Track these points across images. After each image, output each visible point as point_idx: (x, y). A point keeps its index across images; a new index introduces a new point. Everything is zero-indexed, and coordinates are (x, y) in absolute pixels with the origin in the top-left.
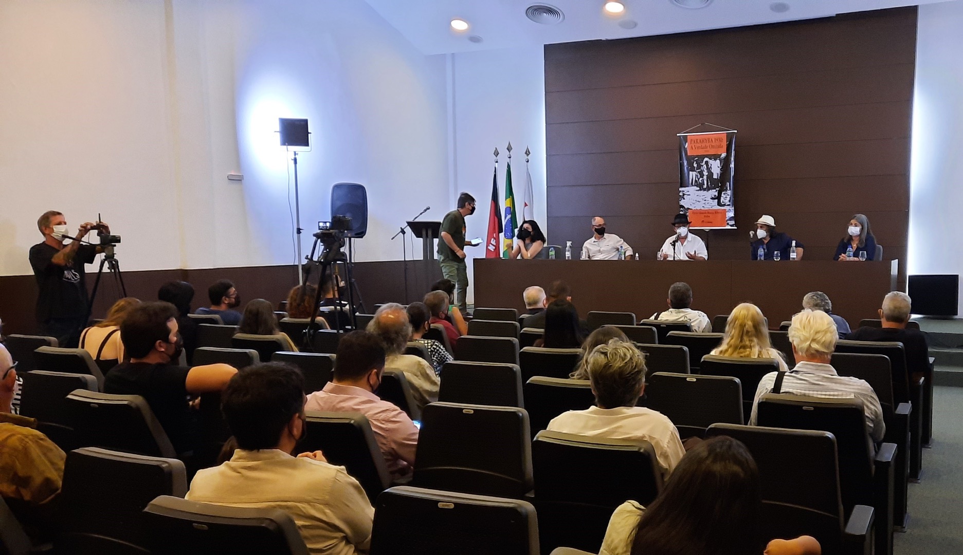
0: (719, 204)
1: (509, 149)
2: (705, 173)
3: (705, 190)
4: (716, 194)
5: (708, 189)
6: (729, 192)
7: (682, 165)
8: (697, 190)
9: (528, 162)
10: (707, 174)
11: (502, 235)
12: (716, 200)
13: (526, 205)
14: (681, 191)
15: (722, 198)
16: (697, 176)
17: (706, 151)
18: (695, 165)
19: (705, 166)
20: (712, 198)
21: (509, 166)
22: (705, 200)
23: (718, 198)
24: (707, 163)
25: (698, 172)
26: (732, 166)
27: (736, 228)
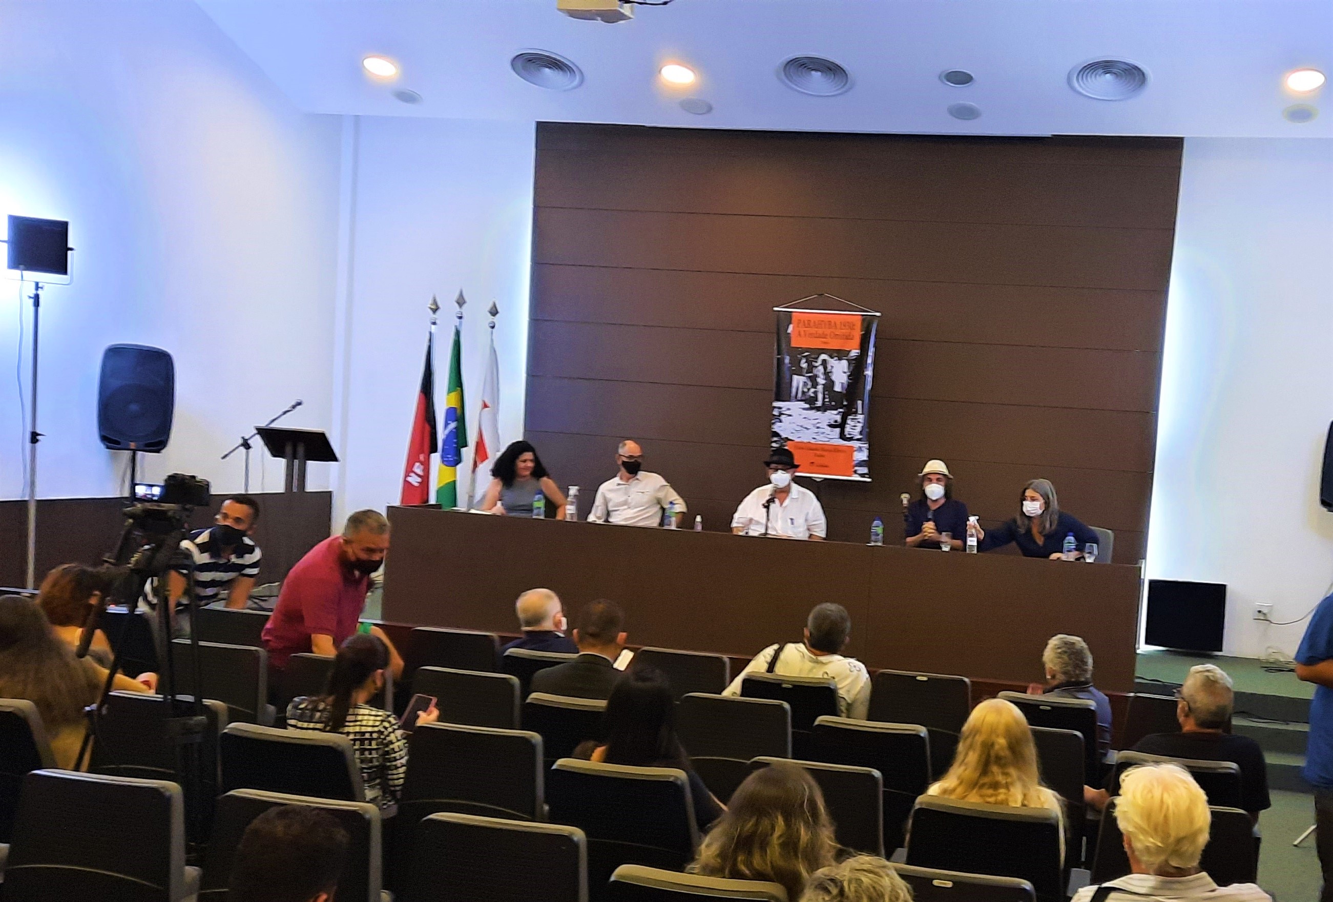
0: (842, 436)
1: (461, 302)
2: (821, 380)
3: (818, 409)
4: (839, 418)
5: (824, 408)
6: (861, 418)
7: (780, 362)
8: (804, 409)
9: (493, 327)
10: (824, 382)
11: (436, 458)
12: (838, 430)
13: (485, 406)
14: (775, 407)
15: (847, 426)
16: (805, 384)
17: (825, 343)
18: (804, 365)
19: (821, 368)
20: (831, 426)
21: (458, 333)
22: (818, 428)
23: (842, 425)
24: (824, 362)
25: (809, 377)
26: (869, 372)
27: (869, 480)
